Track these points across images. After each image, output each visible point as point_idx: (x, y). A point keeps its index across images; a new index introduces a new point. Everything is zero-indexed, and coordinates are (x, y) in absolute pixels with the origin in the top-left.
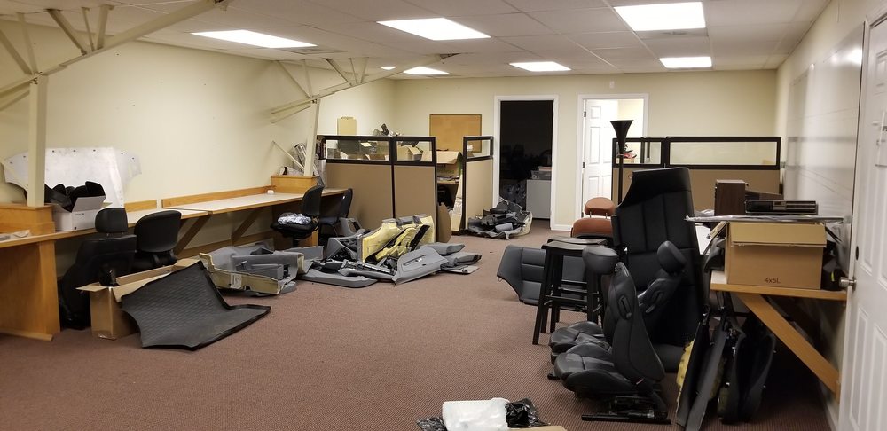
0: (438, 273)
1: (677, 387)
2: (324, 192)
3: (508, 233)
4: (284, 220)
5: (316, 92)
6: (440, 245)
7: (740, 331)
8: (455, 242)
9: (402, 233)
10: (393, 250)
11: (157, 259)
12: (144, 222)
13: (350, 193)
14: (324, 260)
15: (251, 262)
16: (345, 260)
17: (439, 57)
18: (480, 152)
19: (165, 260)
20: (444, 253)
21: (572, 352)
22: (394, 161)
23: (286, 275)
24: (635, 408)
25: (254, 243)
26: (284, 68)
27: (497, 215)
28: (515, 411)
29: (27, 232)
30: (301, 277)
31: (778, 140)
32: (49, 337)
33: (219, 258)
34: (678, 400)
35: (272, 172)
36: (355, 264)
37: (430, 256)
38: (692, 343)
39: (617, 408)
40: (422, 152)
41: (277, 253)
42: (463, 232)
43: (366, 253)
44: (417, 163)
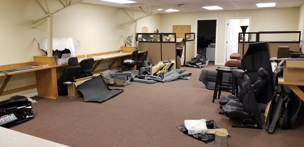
0: (177, 79)
1: (265, 117)
2: (139, 52)
3: (200, 66)
4: (126, 61)
5: (135, 19)
6: (177, 70)
7: (288, 98)
8: (183, 69)
9: (165, 66)
10: (162, 71)
11: (87, 74)
12: (83, 62)
13: (147, 53)
14: (139, 75)
15: (116, 75)
16: (146, 75)
17: (178, 5)
18: (190, 38)
19: (89, 74)
20: (180, 72)
21: (228, 105)
22: (161, 41)
23: (127, 79)
24: (250, 123)
25: (116, 69)
26: (125, 10)
27: (196, 60)
28: (209, 124)
29: (48, 65)
30: (132, 80)
31: (300, 32)
32: (55, 98)
33: (106, 74)
34: (265, 121)
35: (121, 46)
36: (149, 76)
37: (175, 73)
38: (270, 102)
39: (244, 123)
40: (170, 38)
41: (124, 72)
42: (185, 65)
43: (153, 72)
44: (169, 42)
